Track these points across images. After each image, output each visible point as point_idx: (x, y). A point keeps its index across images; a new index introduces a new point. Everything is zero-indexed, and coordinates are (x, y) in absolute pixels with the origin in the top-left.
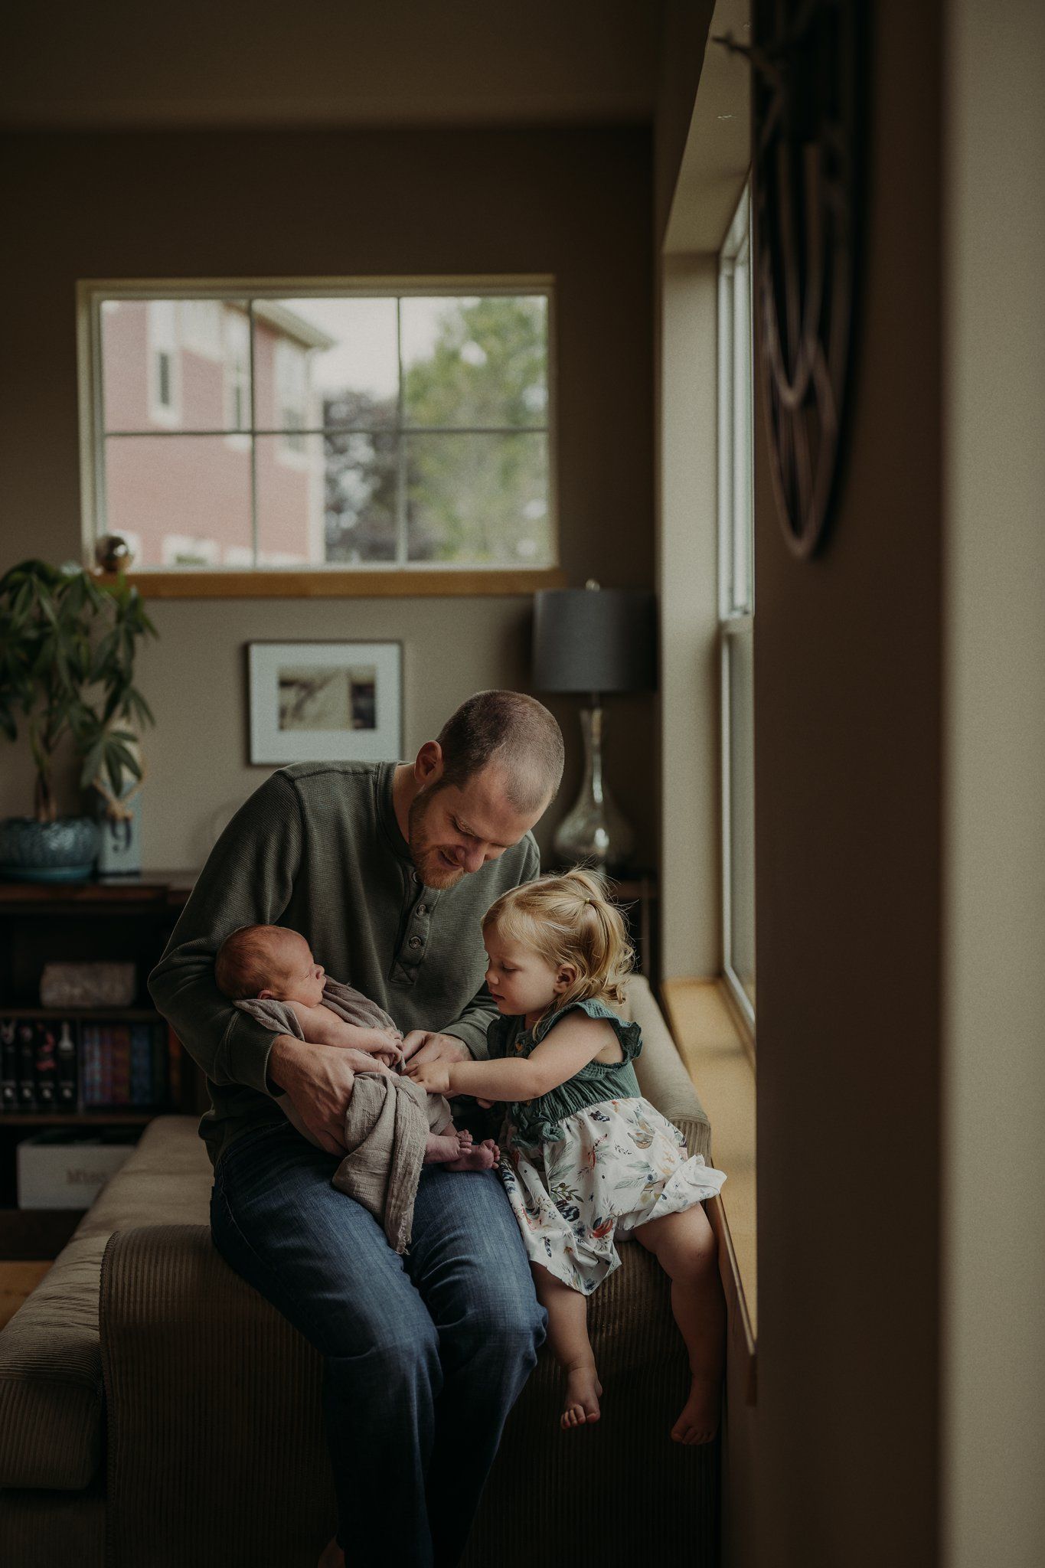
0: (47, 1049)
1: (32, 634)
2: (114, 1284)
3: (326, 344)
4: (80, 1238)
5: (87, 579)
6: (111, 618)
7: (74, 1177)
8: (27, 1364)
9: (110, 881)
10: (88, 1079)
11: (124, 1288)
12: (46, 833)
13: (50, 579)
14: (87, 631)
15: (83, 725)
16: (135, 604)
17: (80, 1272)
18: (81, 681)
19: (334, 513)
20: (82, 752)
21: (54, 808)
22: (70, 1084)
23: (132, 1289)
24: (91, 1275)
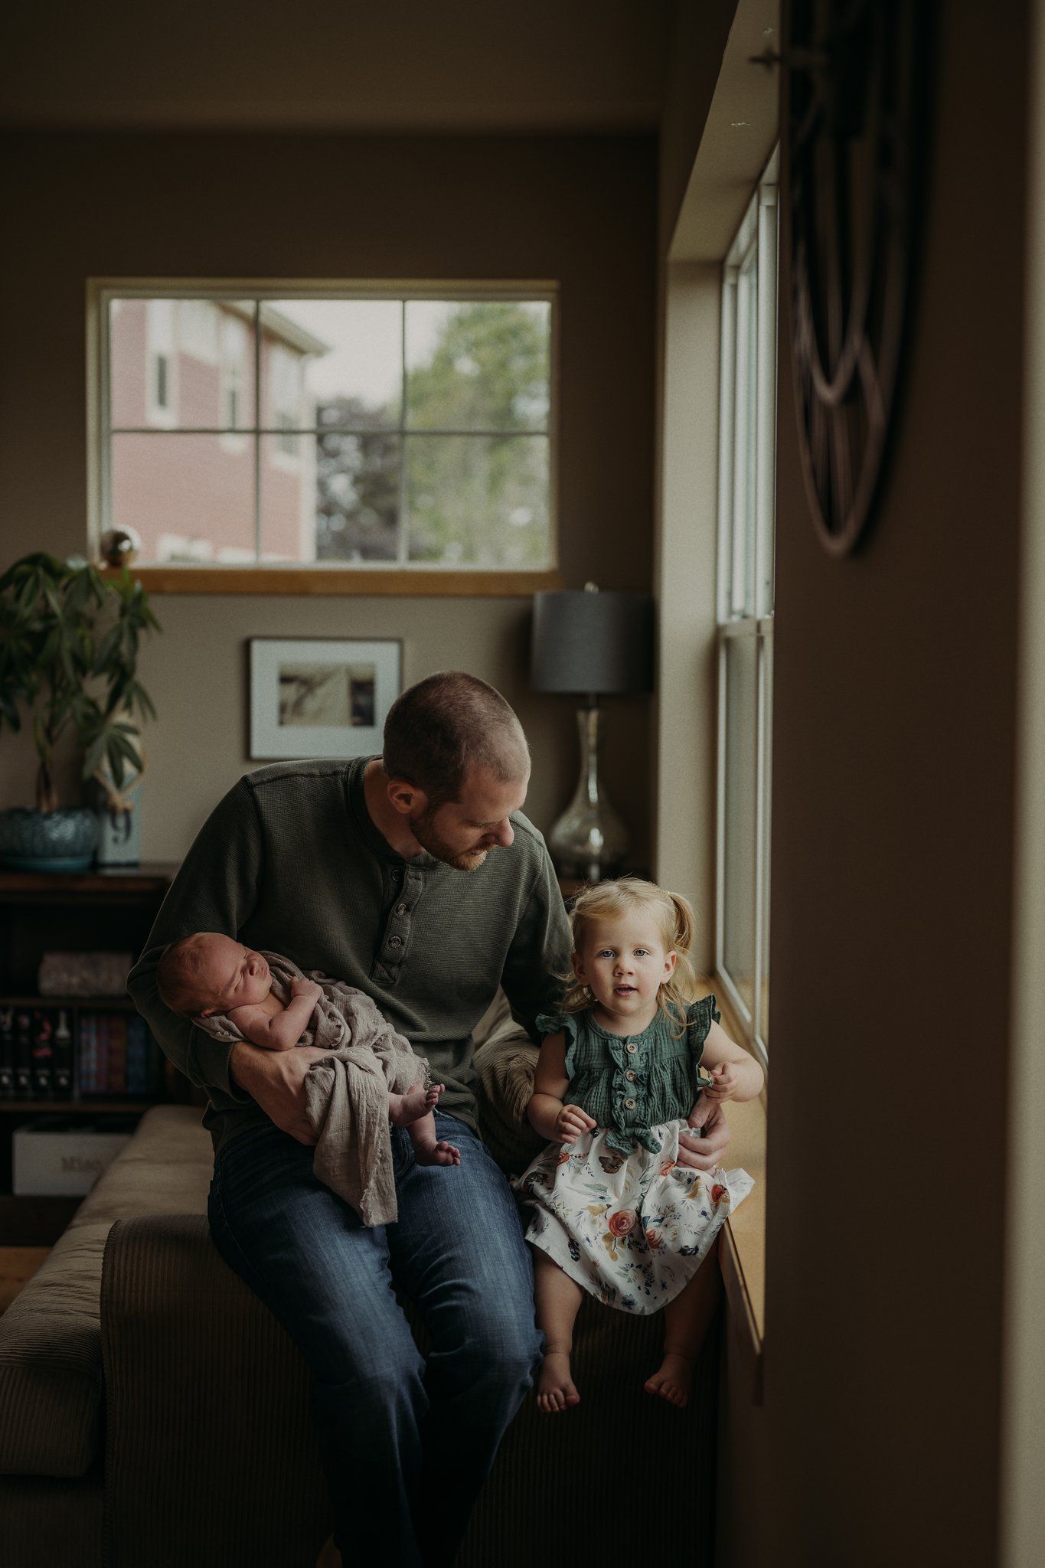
0: (44, 1036)
1: (37, 626)
2: (116, 1273)
3: (320, 351)
4: (78, 1226)
5: (93, 574)
6: (115, 610)
7: (68, 1165)
8: (27, 1351)
9: (109, 872)
10: (84, 1067)
11: (126, 1277)
12: (48, 824)
13: (56, 572)
14: (91, 624)
15: (86, 717)
16: (139, 599)
17: (78, 1259)
18: (84, 673)
19: (324, 516)
20: (84, 742)
21: (55, 799)
22: (66, 1072)
23: (134, 1278)
24: (94, 1263)
